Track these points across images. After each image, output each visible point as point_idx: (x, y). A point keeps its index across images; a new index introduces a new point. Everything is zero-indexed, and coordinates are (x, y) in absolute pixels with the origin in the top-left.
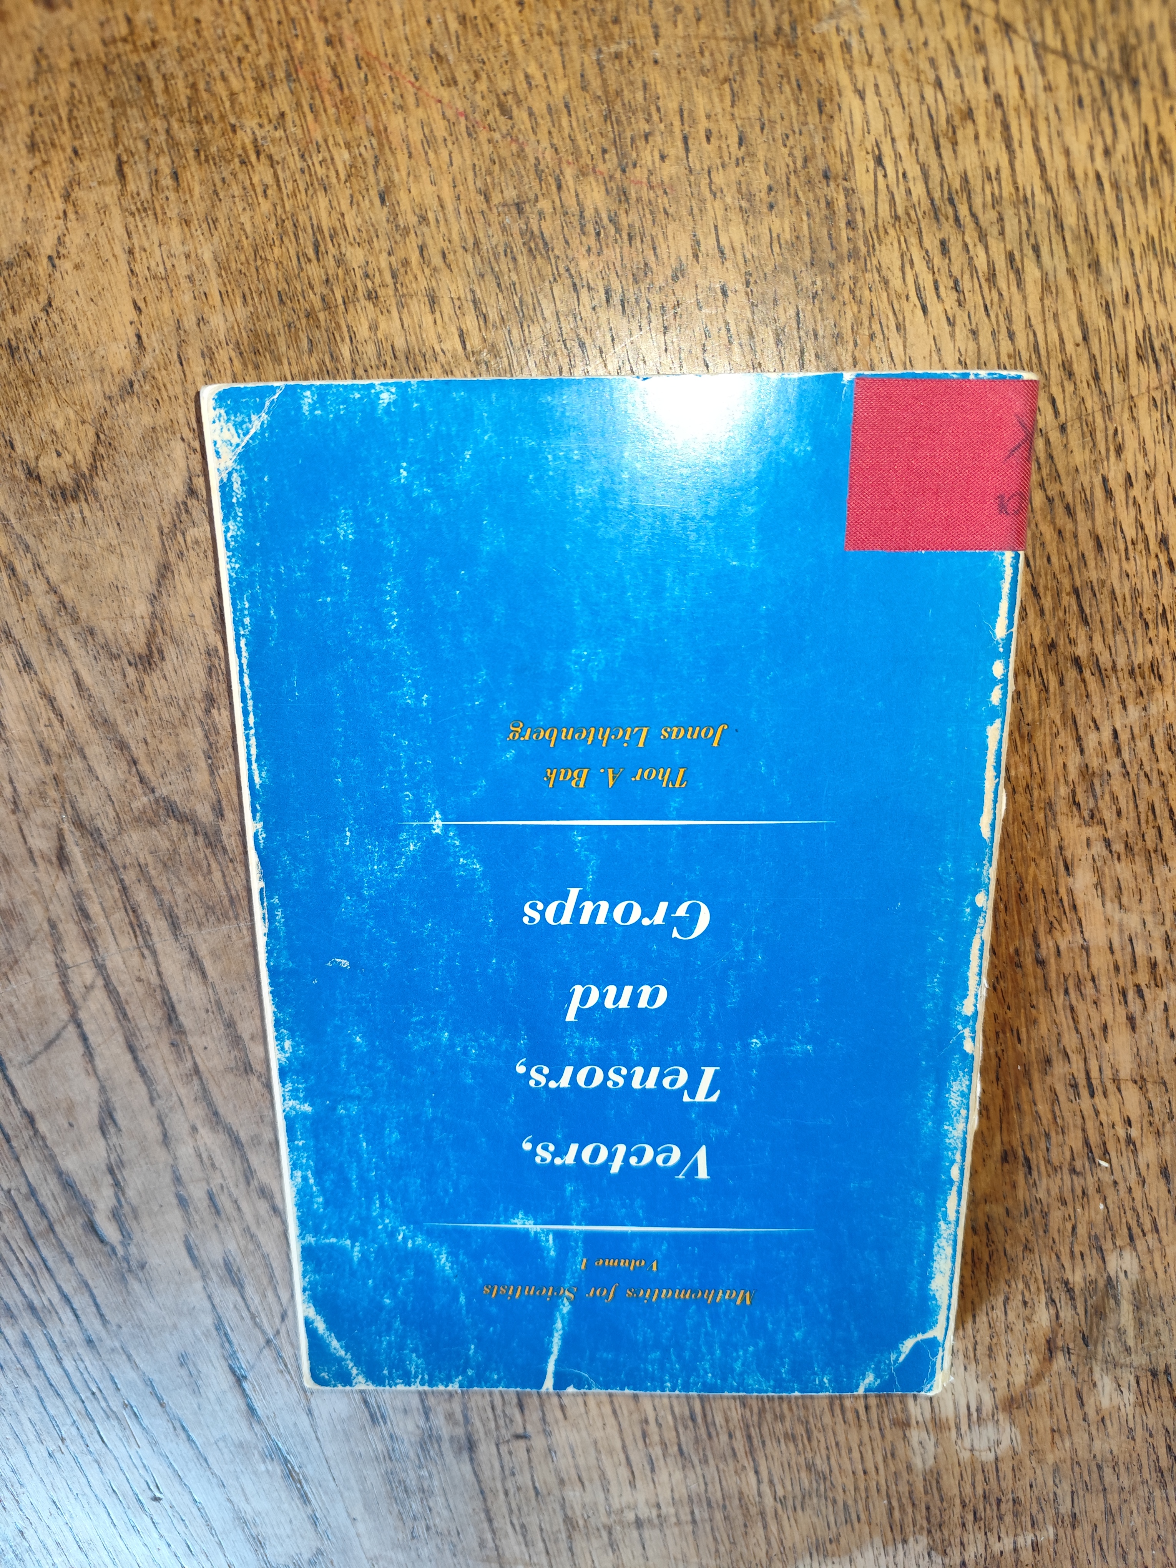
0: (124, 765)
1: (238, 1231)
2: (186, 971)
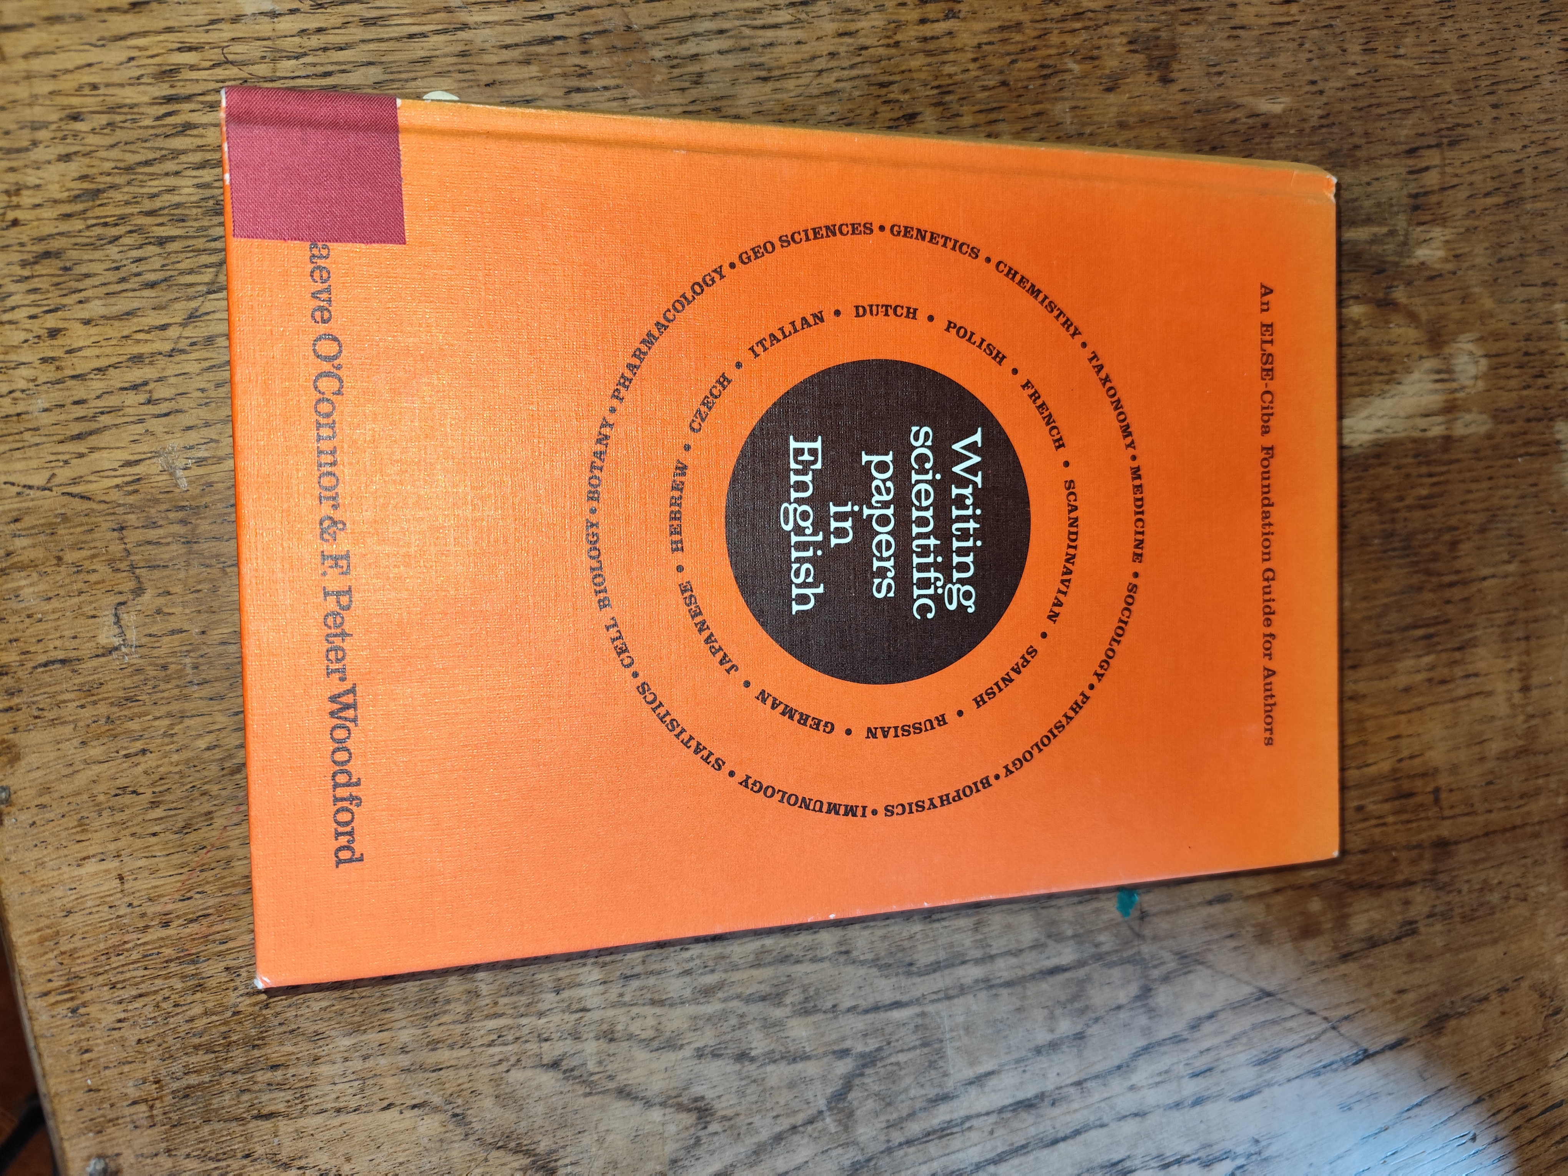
0: (796, 1138)
1: (1229, 1052)
2: (986, 1089)
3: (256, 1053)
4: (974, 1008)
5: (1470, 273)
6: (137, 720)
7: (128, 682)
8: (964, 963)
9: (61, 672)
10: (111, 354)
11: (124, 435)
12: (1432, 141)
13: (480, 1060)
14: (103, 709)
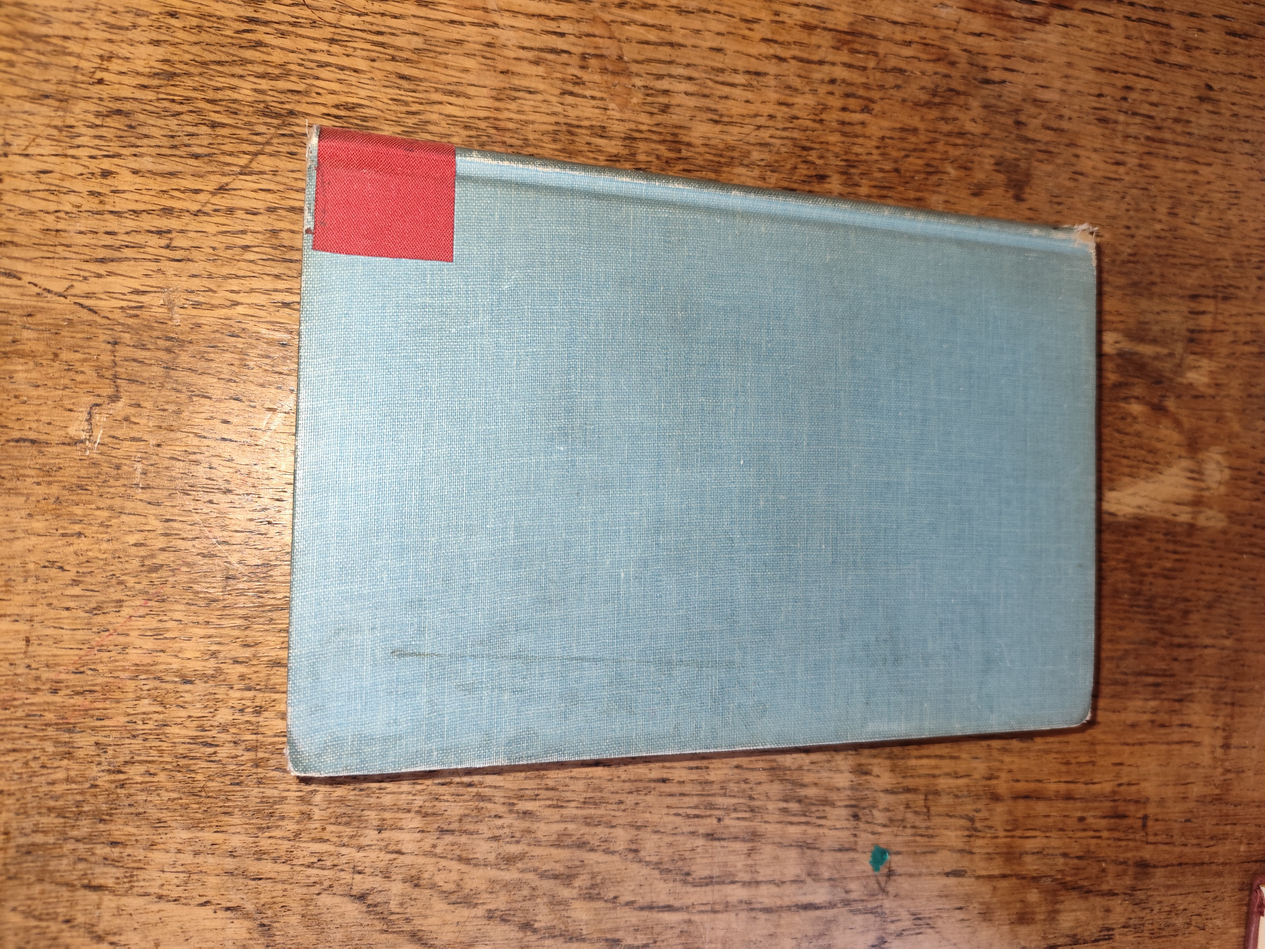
3: (102, 827)
4: (734, 926)
5: (1226, 400)
6: (81, 506)
7: (83, 472)
8: (733, 882)
9: (29, 450)
10: (147, 201)
11: (139, 268)
12: (1211, 293)
13: (297, 878)
14: (55, 490)
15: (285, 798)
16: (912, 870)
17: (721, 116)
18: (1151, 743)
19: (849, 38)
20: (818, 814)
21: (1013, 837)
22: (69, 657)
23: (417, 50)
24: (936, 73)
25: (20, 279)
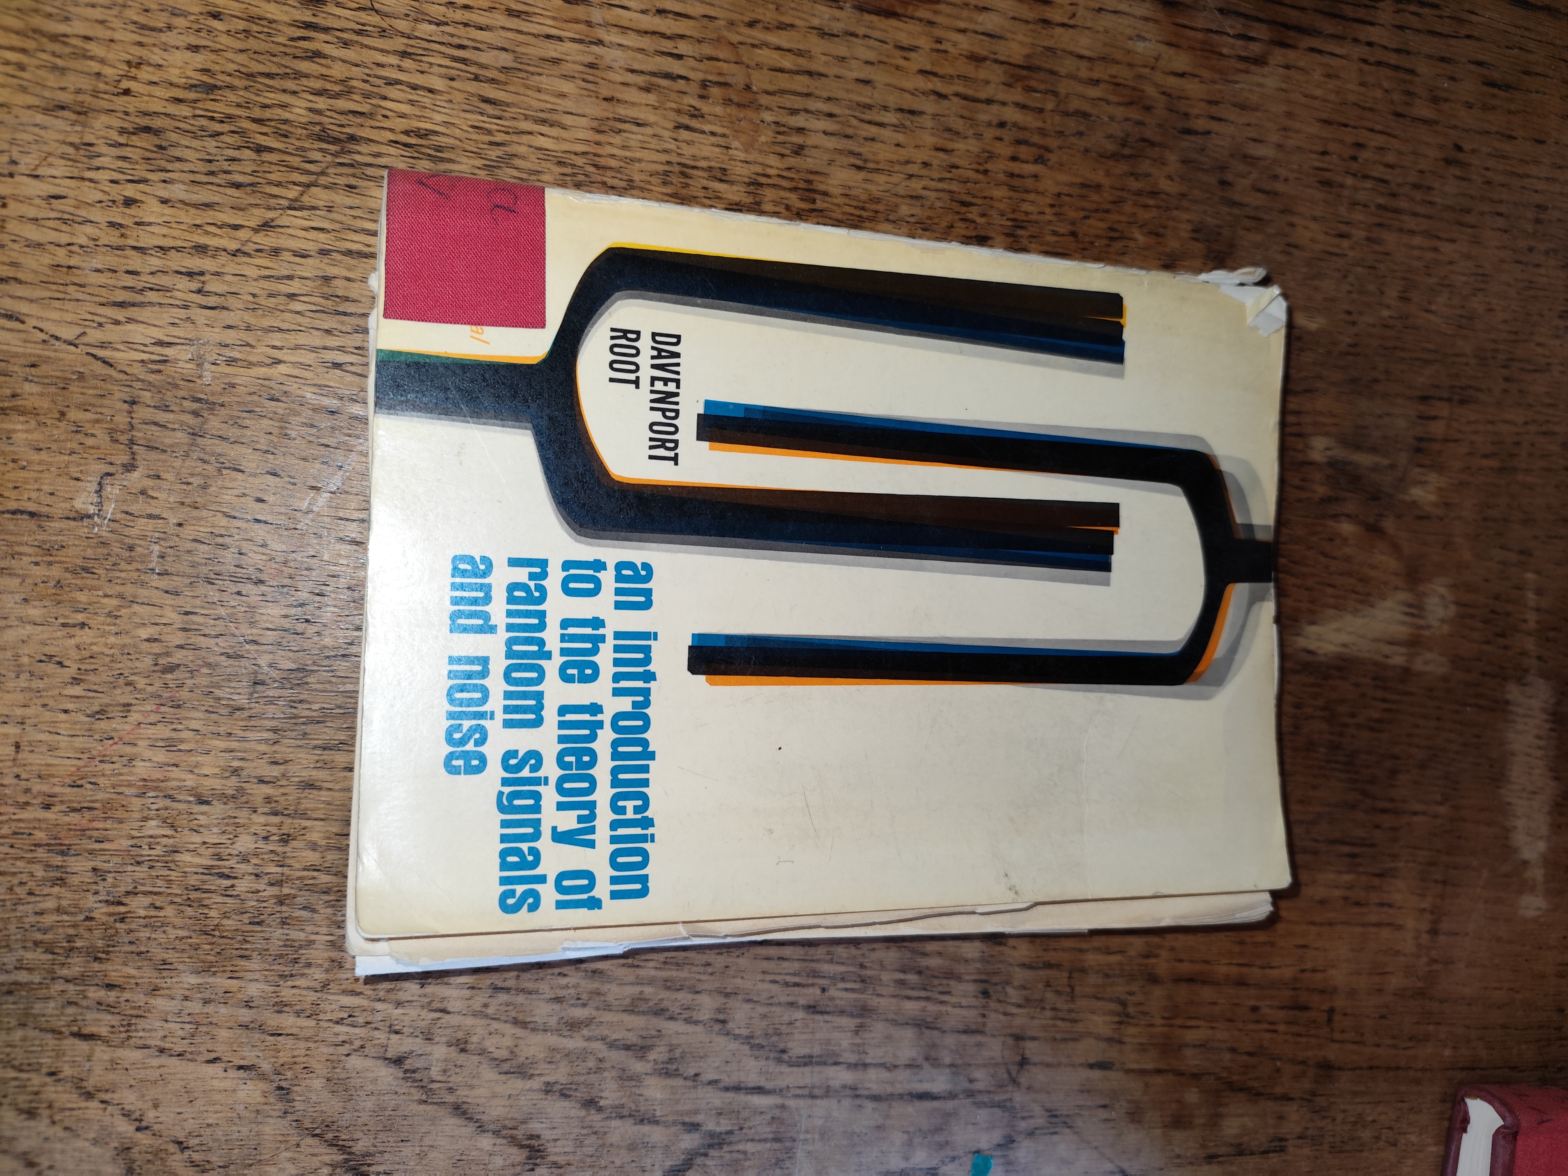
3: (96, 966)
4: (835, 1114)
5: (1456, 523)
6: (86, 592)
7: (89, 553)
8: (836, 1064)
9: (26, 524)
10: (177, 237)
11: (165, 315)
12: (1445, 394)
13: (323, 1035)
14: (56, 572)
15: (313, 942)
16: (1049, 1059)
17: (866, 161)
18: (1342, 923)
19: (1025, 73)
20: (941, 989)
21: (1171, 1026)
22: (65, 766)
23: (505, 69)
24: (1126, 120)
25: (23, 322)
